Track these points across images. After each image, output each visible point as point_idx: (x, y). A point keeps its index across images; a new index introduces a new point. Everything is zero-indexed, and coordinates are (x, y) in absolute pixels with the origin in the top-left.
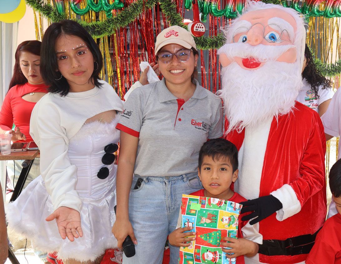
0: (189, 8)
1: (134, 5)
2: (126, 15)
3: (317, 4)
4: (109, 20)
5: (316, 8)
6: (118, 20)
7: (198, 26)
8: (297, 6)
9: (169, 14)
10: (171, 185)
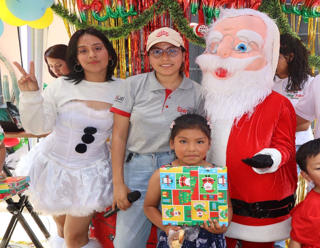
0: (195, 13)
1: (146, 12)
2: (139, 21)
3: (315, 6)
4: (124, 26)
5: (314, 10)
6: (132, 25)
7: (202, 27)
8: (296, 9)
9: (176, 18)
10: (158, 158)
